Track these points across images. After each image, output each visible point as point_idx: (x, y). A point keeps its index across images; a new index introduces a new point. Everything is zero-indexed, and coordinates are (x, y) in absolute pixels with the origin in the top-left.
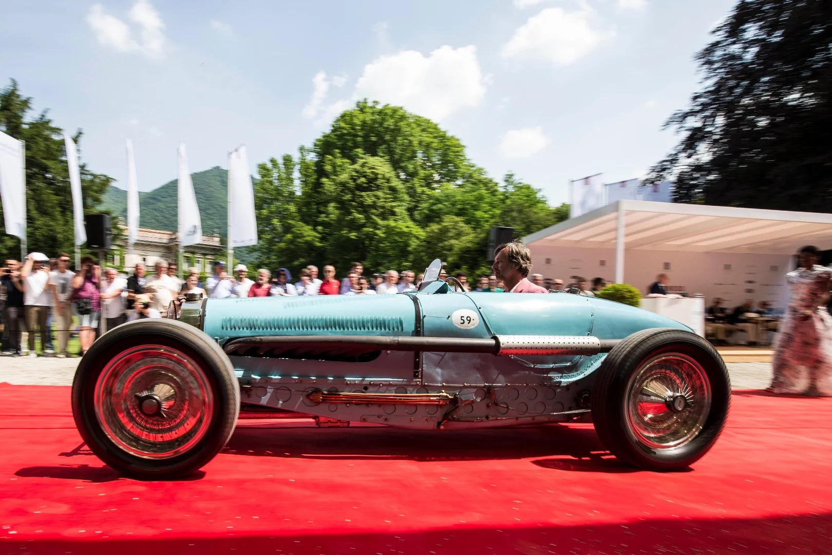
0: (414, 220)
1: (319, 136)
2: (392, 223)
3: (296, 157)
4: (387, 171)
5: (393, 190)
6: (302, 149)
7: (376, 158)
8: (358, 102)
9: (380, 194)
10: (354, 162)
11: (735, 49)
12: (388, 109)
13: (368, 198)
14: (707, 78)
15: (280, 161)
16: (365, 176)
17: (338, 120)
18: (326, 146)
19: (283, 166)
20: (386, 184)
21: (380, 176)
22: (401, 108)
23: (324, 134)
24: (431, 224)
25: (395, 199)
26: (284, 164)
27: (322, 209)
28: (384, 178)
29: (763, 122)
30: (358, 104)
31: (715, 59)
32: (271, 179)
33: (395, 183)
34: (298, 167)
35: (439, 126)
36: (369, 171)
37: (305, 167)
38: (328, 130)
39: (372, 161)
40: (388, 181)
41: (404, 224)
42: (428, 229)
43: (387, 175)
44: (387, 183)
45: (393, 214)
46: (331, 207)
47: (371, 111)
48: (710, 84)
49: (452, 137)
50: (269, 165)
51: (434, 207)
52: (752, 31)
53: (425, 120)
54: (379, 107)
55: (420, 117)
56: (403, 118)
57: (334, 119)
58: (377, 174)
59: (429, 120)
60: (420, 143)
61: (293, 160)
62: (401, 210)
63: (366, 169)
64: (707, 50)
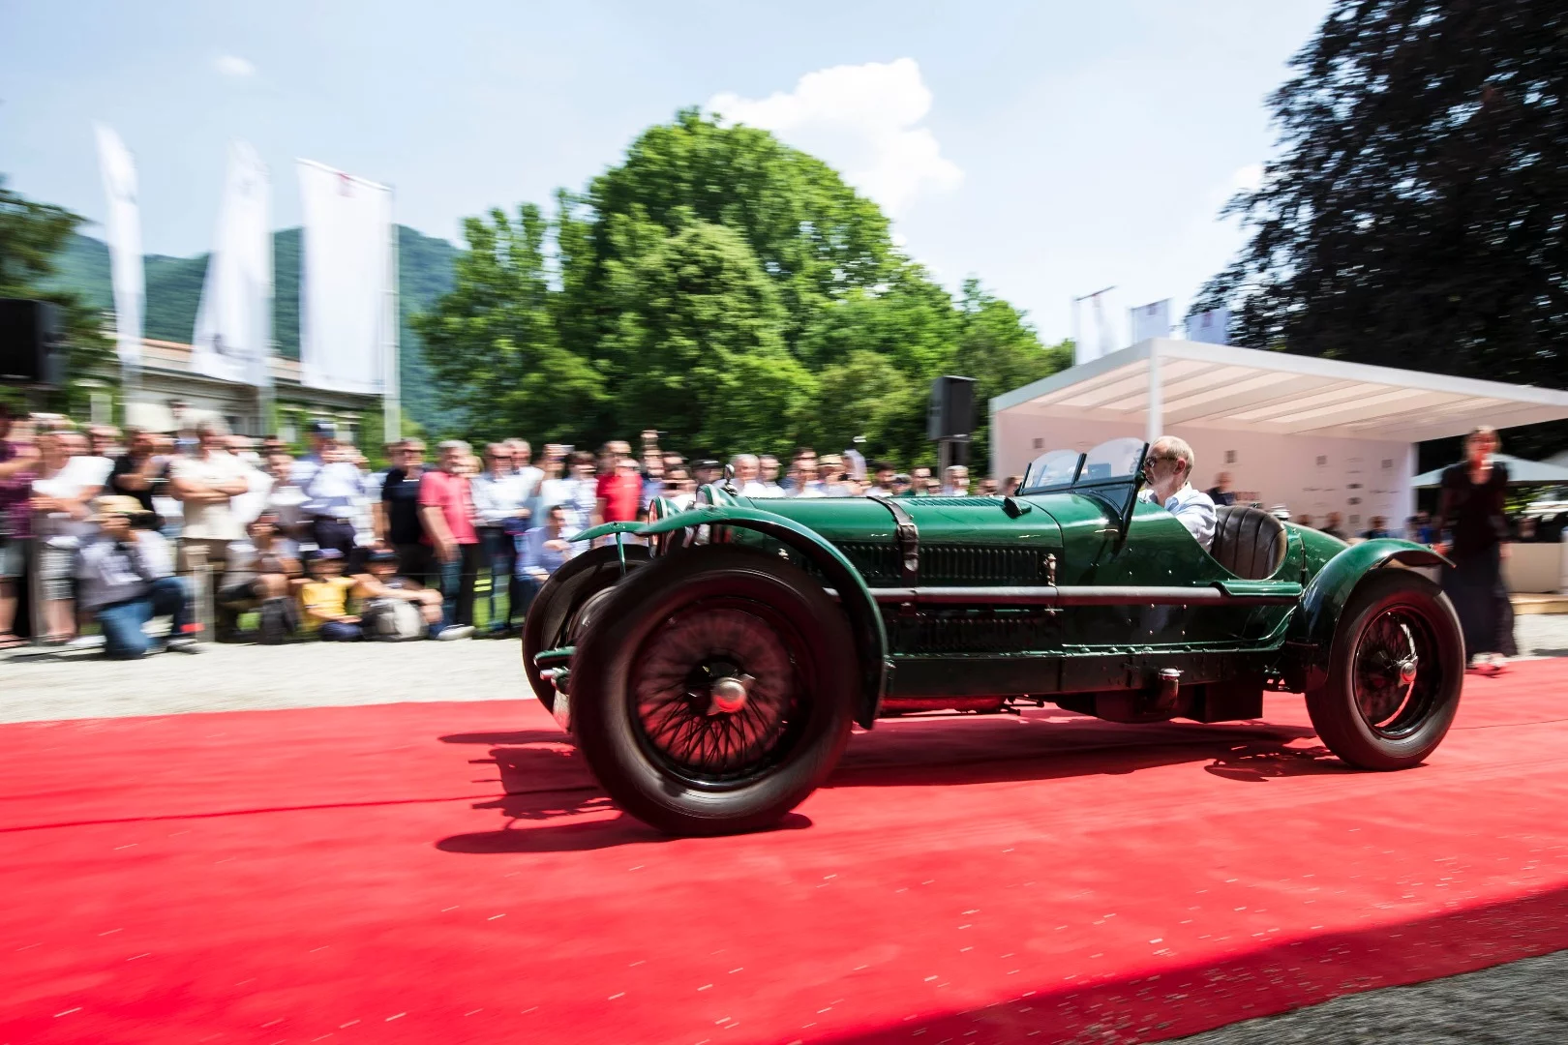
0: (798, 357)
1: (601, 172)
2: (752, 360)
3: (549, 210)
4: (741, 255)
5: (754, 294)
6: (562, 195)
7: (719, 227)
8: (683, 113)
9: (727, 299)
10: (673, 231)
11: (1323, 95)
12: (744, 132)
13: (704, 307)
14: (1283, 140)
15: (514, 216)
16: (696, 262)
17: (639, 144)
18: (613, 194)
19: (522, 227)
20: (740, 282)
21: (726, 265)
22: (768, 134)
23: (610, 170)
24: (831, 366)
25: (759, 313)
26: (524, 223)
27: (608, 323)
28: (736, 270)
29: (1365, 222)
30: (681, 116)
31: (1296, 108)
32: (491, 252)
33: (759, 280)
34: (556, 232)
35: (841, 178)
36: (703, 252)
37: (568, 234)
38: (619, 161)
39: (711, 232)
40: (744, 274)
41: (778, 364)
42: (824, 375)
43: (744, 264)
44: (743, 278)
45: (755, 341)
46: (628, 320)
47: (708, 131)
48: (1289, 150)
49: (867, 201)
50: (489, 223)
51: (835, 334)
52: (1346, 70)
53: (817, 162)
54: (724, 126)
55: (803, 155)
56: (771, 153)
57: (633, 141)
58: (721, 260)
59: (823, 163)
60: (807, 205)
61: (543, 216)
62: (771, 334)
63: (696, 249)
64: (1283, 91)
